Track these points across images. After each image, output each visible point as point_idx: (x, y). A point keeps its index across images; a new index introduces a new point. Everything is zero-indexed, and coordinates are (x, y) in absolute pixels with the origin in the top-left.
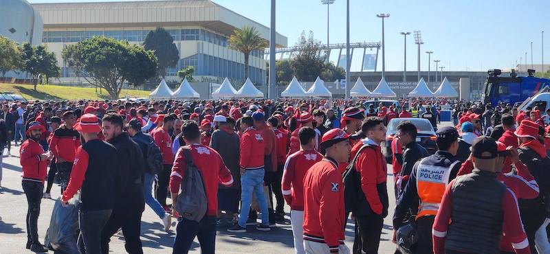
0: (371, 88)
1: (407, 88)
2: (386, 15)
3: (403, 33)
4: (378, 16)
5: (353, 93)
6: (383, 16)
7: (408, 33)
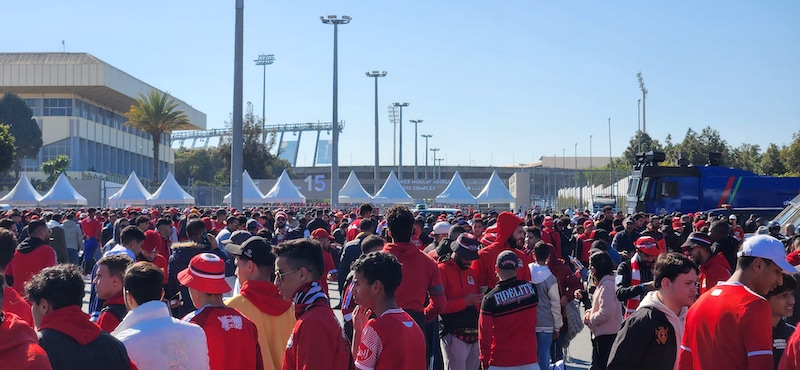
0: (371, 190)
1: (424, 188)
2: (380, 73)
3: (397, 105)
4: (368, 74)
5: (342, 198)
6: (376, 76)
7: (405, 105)
